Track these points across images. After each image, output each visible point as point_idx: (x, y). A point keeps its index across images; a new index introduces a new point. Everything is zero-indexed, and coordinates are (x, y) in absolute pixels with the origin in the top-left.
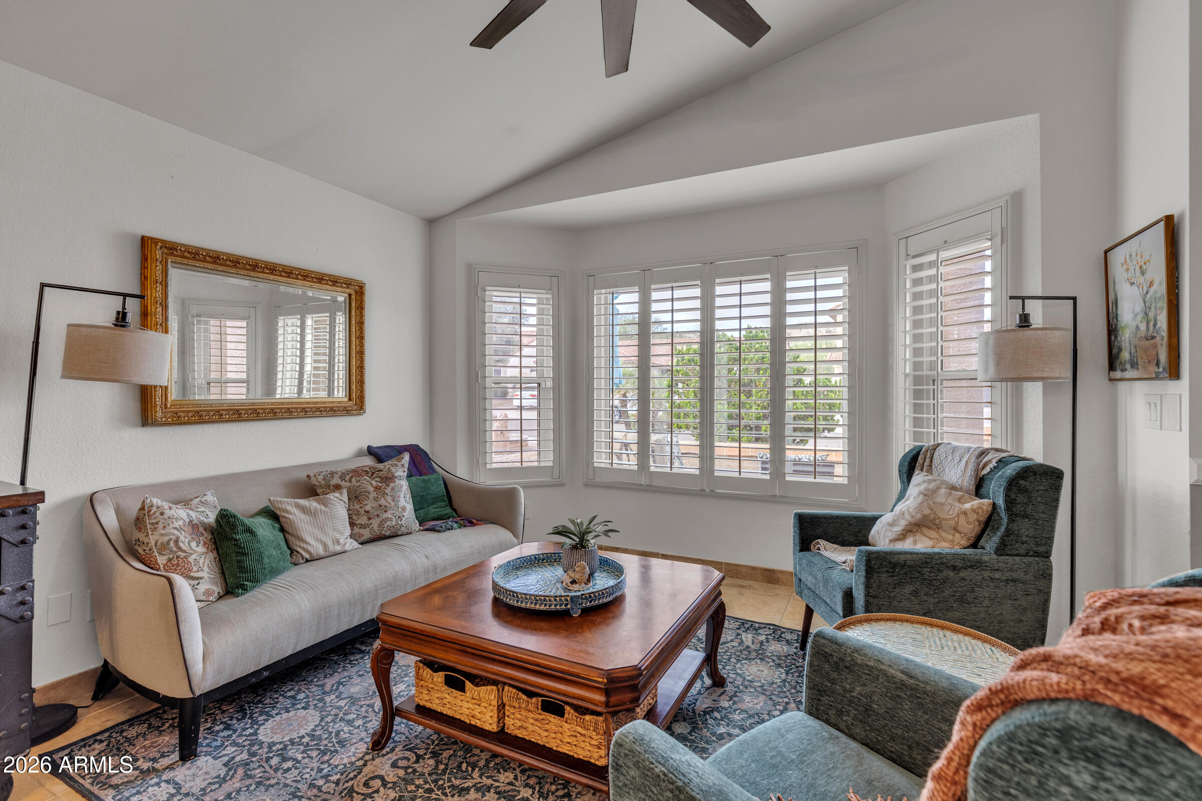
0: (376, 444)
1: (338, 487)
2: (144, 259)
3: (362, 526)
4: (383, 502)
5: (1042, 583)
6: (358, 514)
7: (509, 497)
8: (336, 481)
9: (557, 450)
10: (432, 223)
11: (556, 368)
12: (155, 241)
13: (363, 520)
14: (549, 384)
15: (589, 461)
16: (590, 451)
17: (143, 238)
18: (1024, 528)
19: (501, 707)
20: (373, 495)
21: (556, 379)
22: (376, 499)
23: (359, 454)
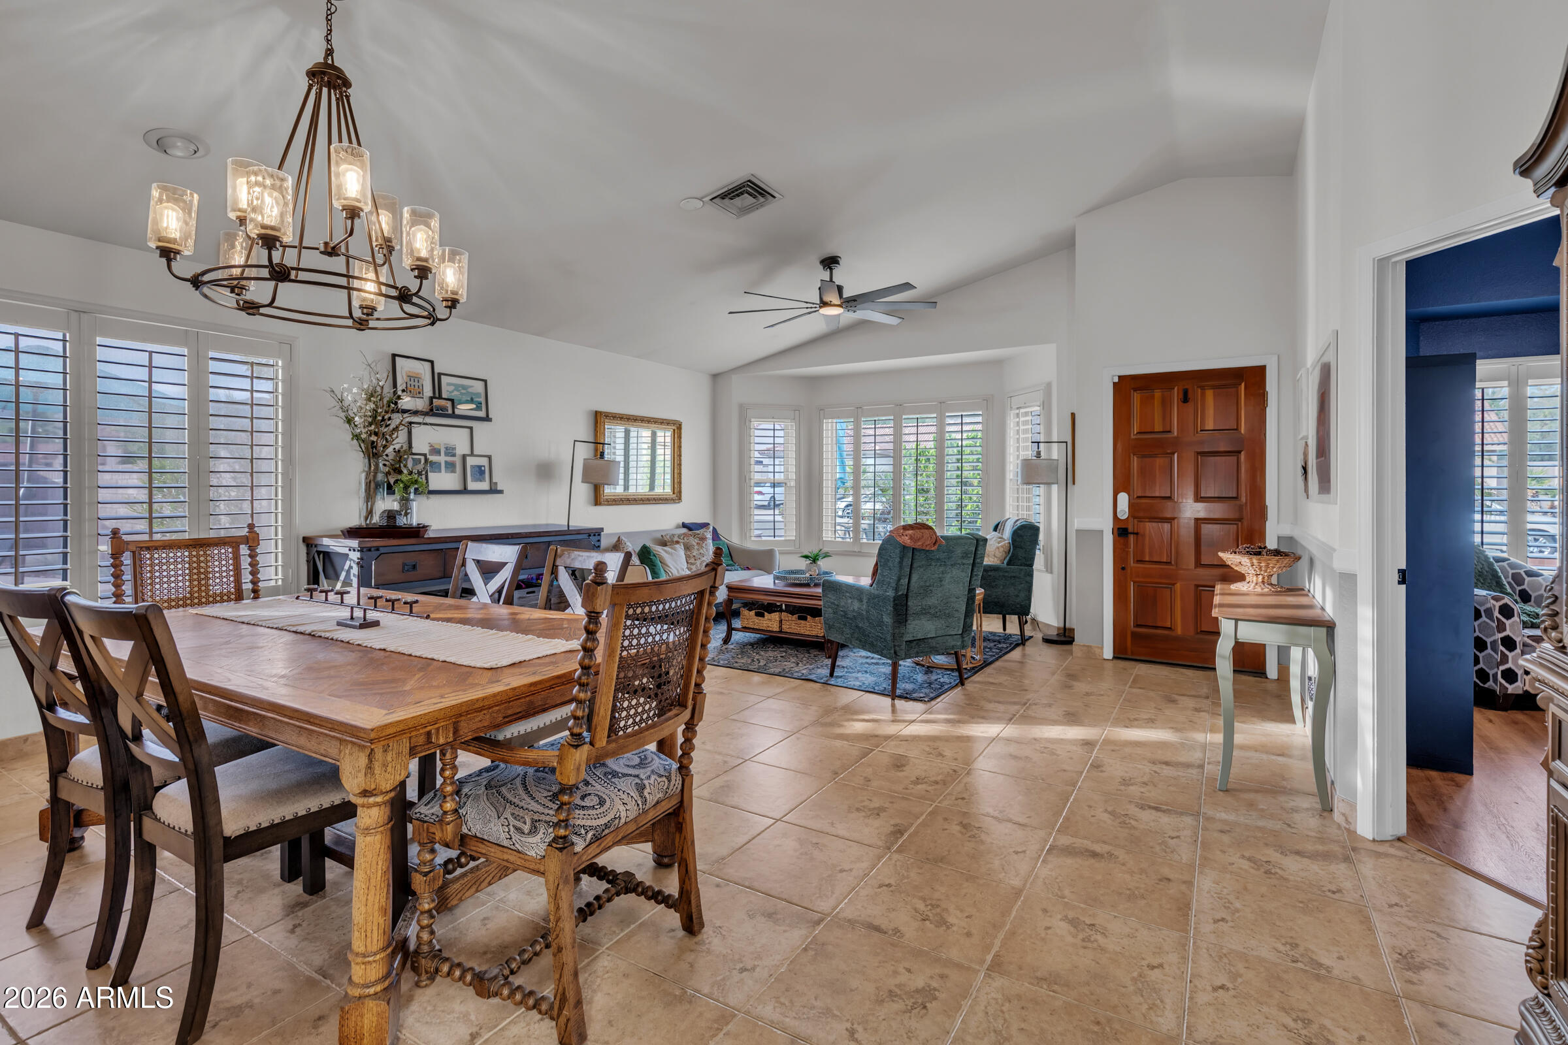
0: (687, 521)
1: (677, 542)
2: (596, 422)
3: (692, 564)
4: (701, 551)
5: (1028, 578)
6: (689, 557)
7: (770, 554)
8: (676, 539)
9: (798, 529)
10: (715, 377)
11: (798, 473)
12: (601, 412)
13: (692, 560)
14: (793, 484)
15: (820, 537)
16: (820, 530)
17: (596, 412)
18: (1021, 553)
19: (781, 621)
20: (696, 547)
21: (798, 481)
22: (698, 550)
23: (678, 527)
